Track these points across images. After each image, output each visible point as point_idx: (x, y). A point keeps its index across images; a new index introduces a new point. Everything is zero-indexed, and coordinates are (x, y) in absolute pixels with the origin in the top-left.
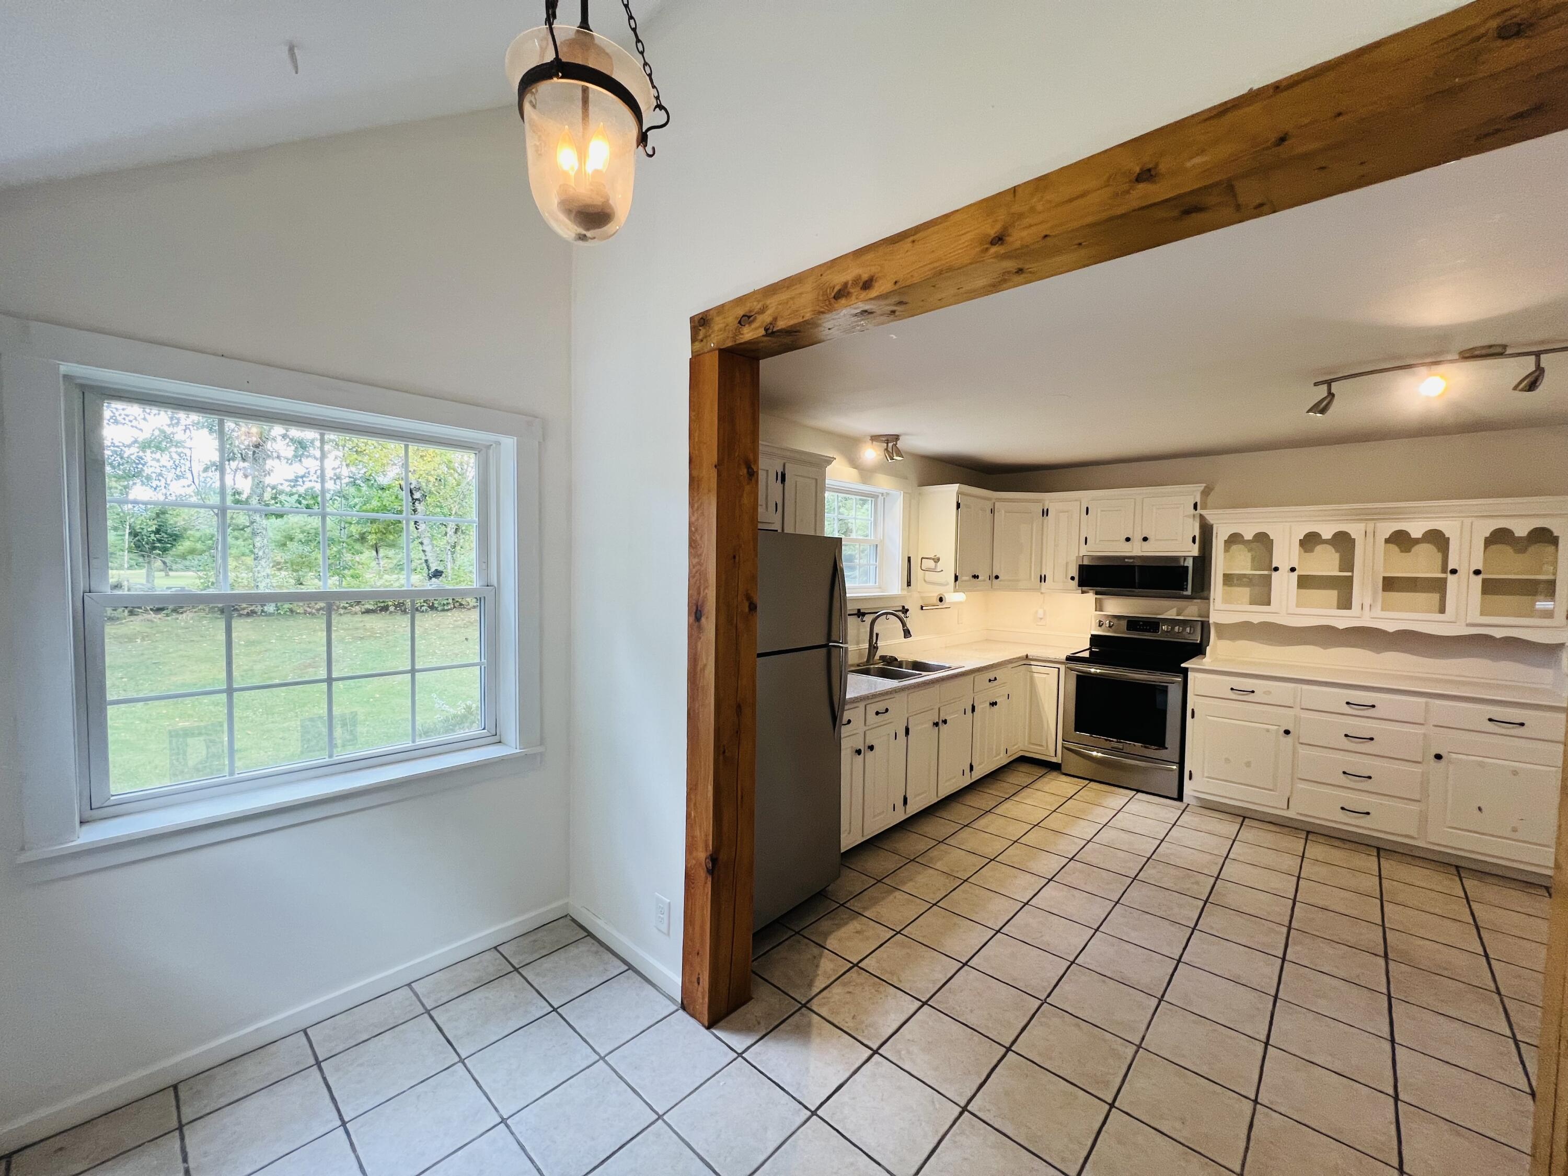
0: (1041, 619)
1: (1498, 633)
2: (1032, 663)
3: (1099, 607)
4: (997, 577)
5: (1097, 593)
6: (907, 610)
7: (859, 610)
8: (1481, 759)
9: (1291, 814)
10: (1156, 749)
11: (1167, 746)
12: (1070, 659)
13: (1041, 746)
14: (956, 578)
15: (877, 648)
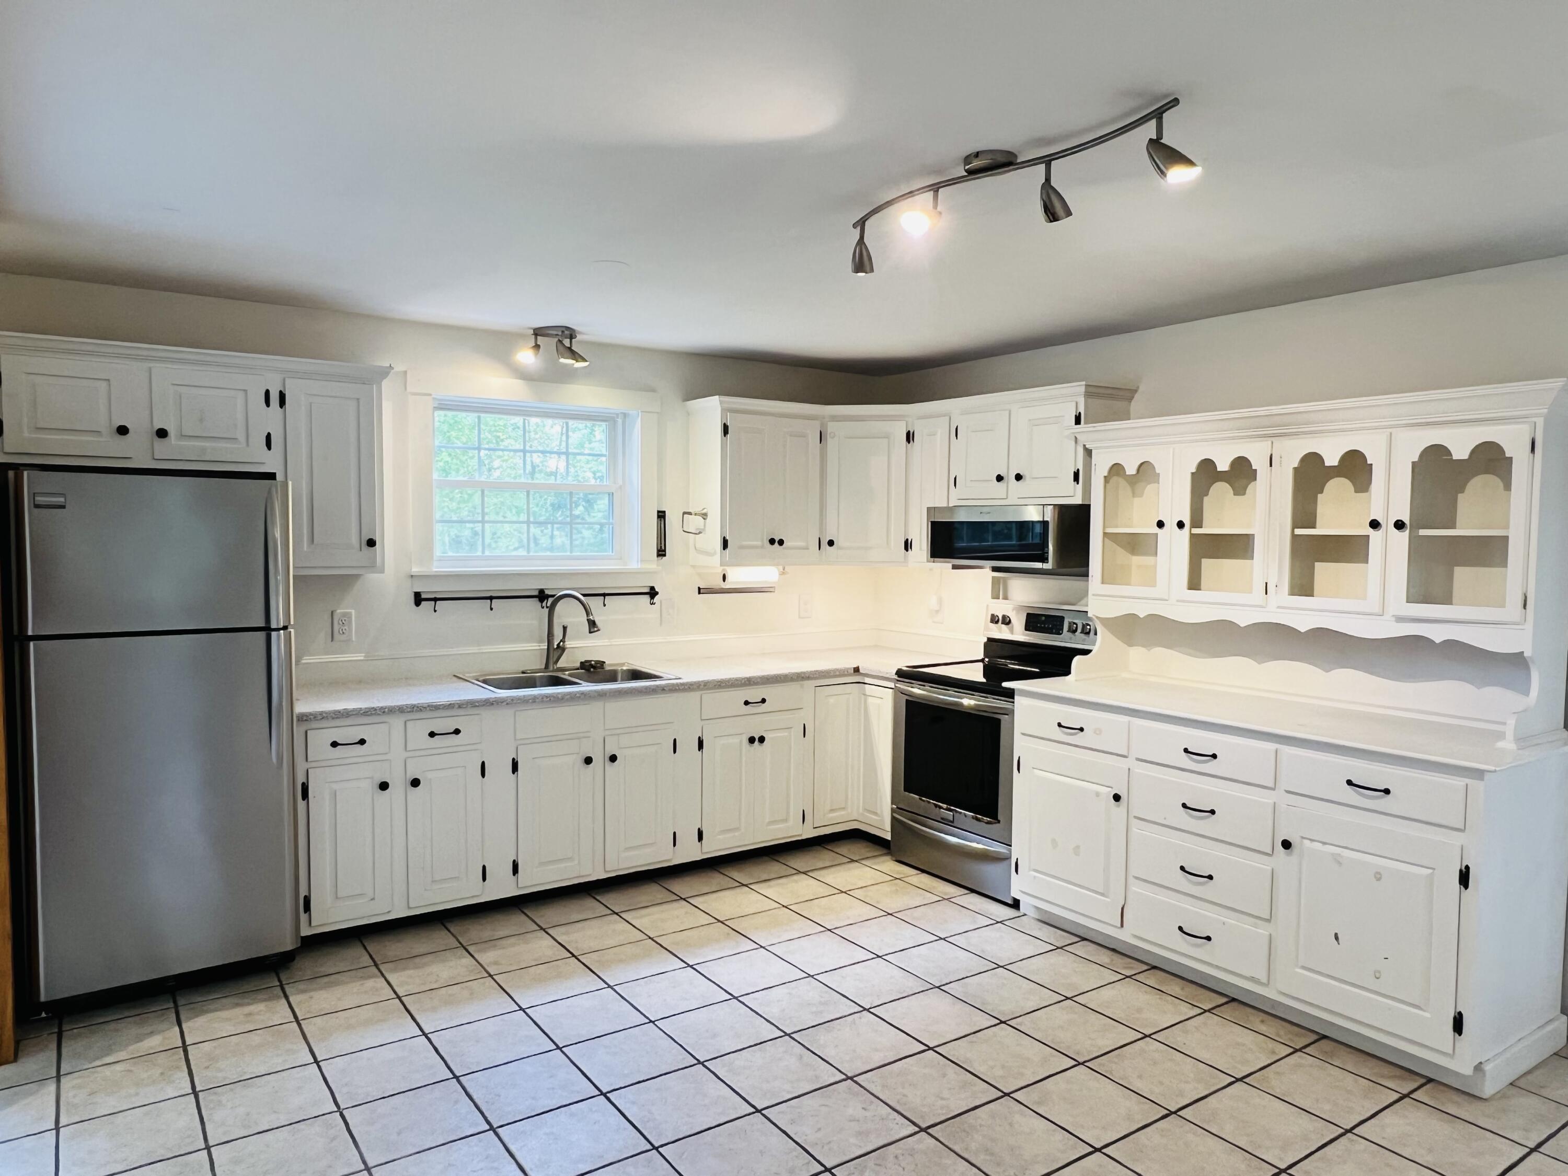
0: (937, 612)
1: (1438, 634)
2: (867, 680)
3: (999, 591)
4: (831, 543)
5: (995, 569)
6: (657, 593)
7: (542, 591)
8: (1338, 850)
9: (1124, 936)
10: (988, 823)
11: (1000, 817)
12: (900, 674)
13: (875, 813)
14: (725, 544)
15: (561, 649)
